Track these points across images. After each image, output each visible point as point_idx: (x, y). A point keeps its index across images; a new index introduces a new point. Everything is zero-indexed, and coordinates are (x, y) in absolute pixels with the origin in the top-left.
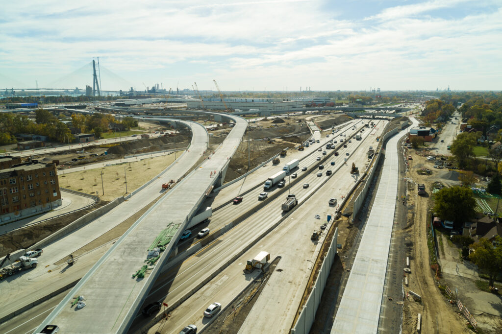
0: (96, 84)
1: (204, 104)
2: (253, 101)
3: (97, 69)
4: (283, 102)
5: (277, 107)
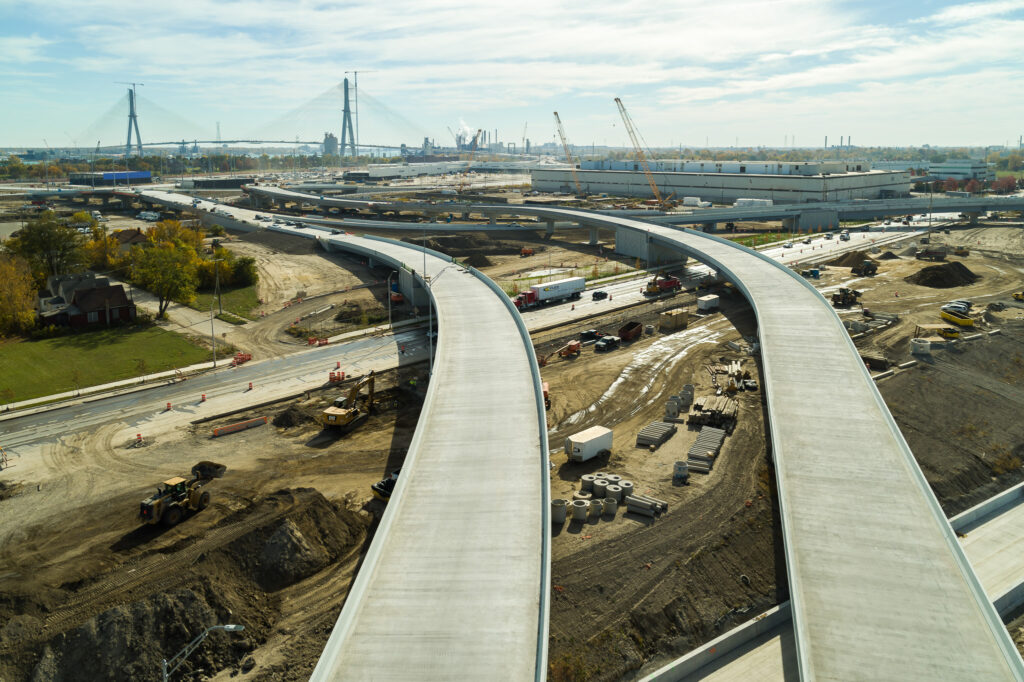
0: (347, 130)
1: (580, 177)
2: (743, 169)
3: (351, 97)
4: (850, 174)
5: (837, 190)
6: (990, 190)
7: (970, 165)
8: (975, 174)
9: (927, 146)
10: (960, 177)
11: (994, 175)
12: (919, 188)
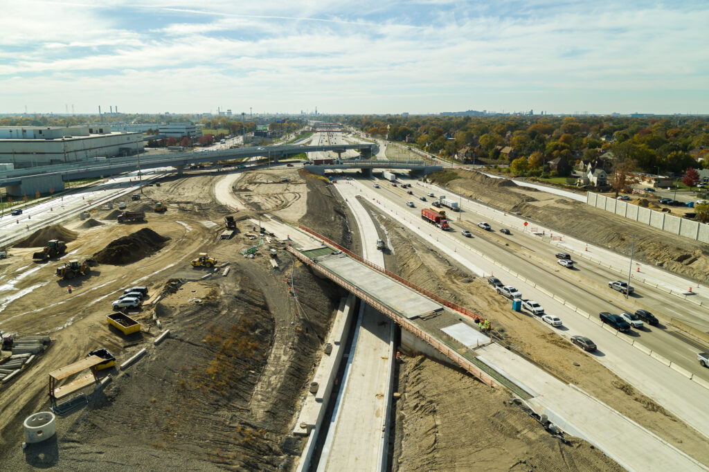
4: (92, 136)
5: (75, 151)
6: (197, 144)
7: (185, 127)
8: (188, 132)
9: (168, 113)
10: (179, 135)
11: (201, 133)
12: (153, 144)
